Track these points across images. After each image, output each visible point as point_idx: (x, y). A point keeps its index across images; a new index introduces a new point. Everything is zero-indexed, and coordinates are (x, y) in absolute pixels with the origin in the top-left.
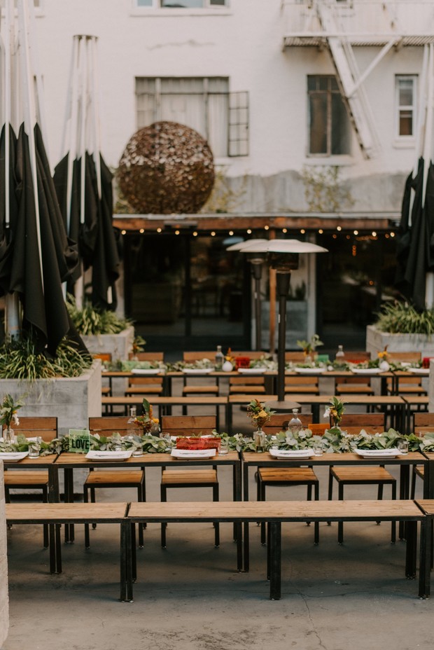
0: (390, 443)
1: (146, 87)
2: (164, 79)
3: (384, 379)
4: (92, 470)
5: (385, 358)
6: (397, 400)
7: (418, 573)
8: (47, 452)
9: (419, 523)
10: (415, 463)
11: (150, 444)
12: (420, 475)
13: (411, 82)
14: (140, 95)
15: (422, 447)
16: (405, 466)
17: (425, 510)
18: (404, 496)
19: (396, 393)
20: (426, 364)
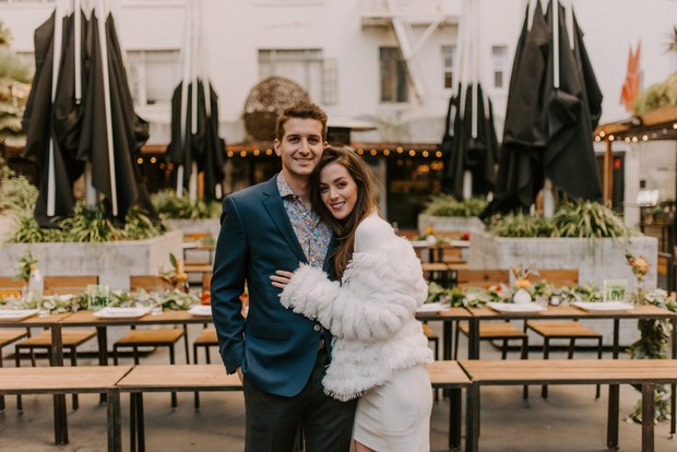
0: (432, 298)
1: (265, 56)
2: (278, 51)
3: (431, 251)
4: (133, 328)
5: (432, 233)
6: (442, 267)
7: (463, 442)
8: (61, 310)
9: (464, 390)
10: (458, 319)
11: (173, 301)
12: (464, 332)
13: (451, 52)
14: (261, 61)
15: (465, 302)
16: (447, 322)
17: (471, 374)
18: (447, 357)
19: (440, 261)
20: (466, 238)
